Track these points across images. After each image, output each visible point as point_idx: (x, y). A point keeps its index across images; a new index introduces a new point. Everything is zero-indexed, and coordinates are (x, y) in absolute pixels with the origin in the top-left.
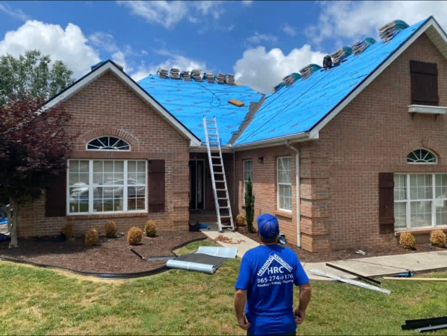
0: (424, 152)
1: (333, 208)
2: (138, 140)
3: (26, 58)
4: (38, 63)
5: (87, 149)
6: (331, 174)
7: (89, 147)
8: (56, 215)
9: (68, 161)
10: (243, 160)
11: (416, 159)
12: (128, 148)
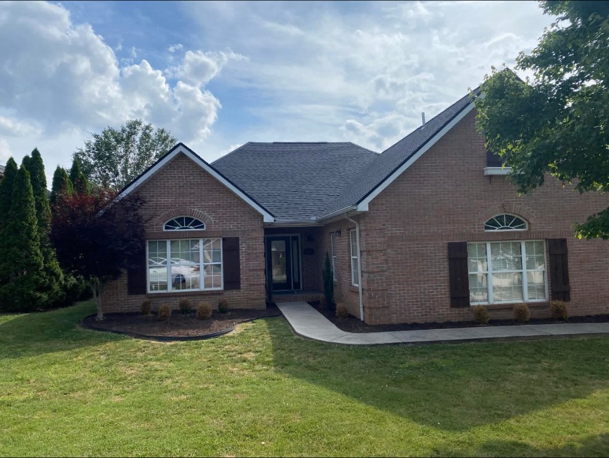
0: (509, 218)
1: (393, 280)
2: (211, 218)
3: (128, 129)
4: (140, 134)
5: (164, 230)
6: (388, 246)
7: (166, 228)
8: (137, 293)
9: (147, 241)
10: (331, 233)
11: (499, 226)
12: (202, 227)
